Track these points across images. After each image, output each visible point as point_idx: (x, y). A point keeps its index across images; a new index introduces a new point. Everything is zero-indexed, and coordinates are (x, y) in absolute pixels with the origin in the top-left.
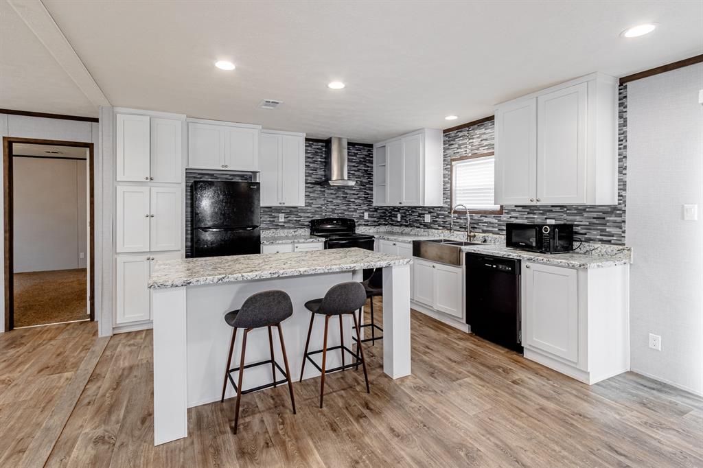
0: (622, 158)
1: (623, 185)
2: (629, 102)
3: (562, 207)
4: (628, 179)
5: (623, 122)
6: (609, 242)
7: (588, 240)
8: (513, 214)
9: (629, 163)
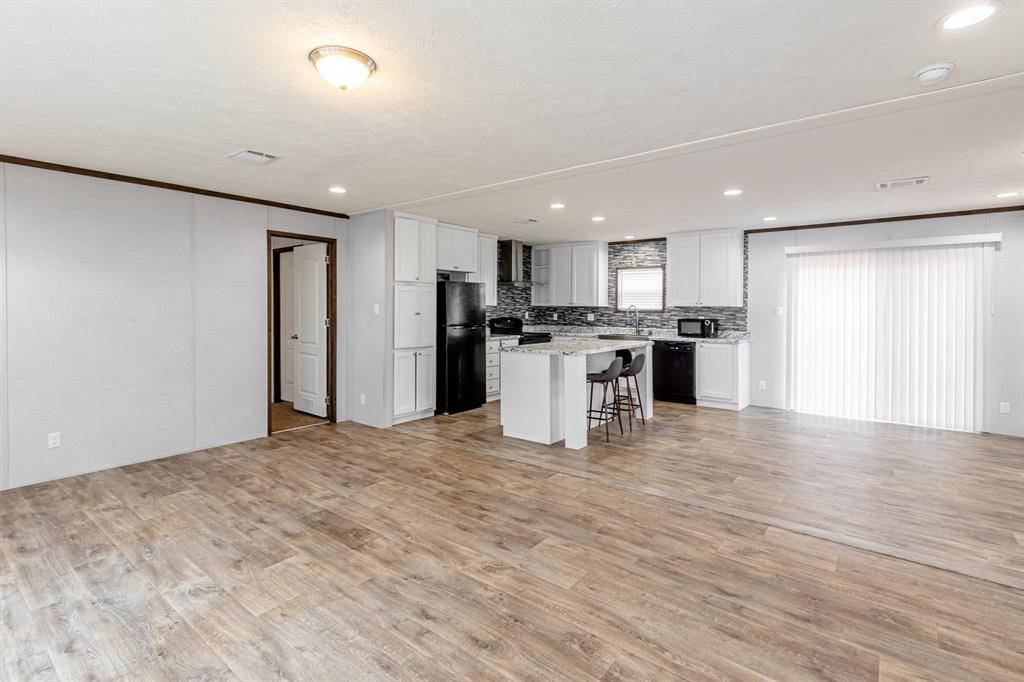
0: (746, 279)
1: (746, 295)
2: (749, 245)
3: (709, 308)
4: (748, 291)
5: (746, 258)
6: (738, 330)
7: (725, 329)
8: (673, 313)
9: (749, 282)
